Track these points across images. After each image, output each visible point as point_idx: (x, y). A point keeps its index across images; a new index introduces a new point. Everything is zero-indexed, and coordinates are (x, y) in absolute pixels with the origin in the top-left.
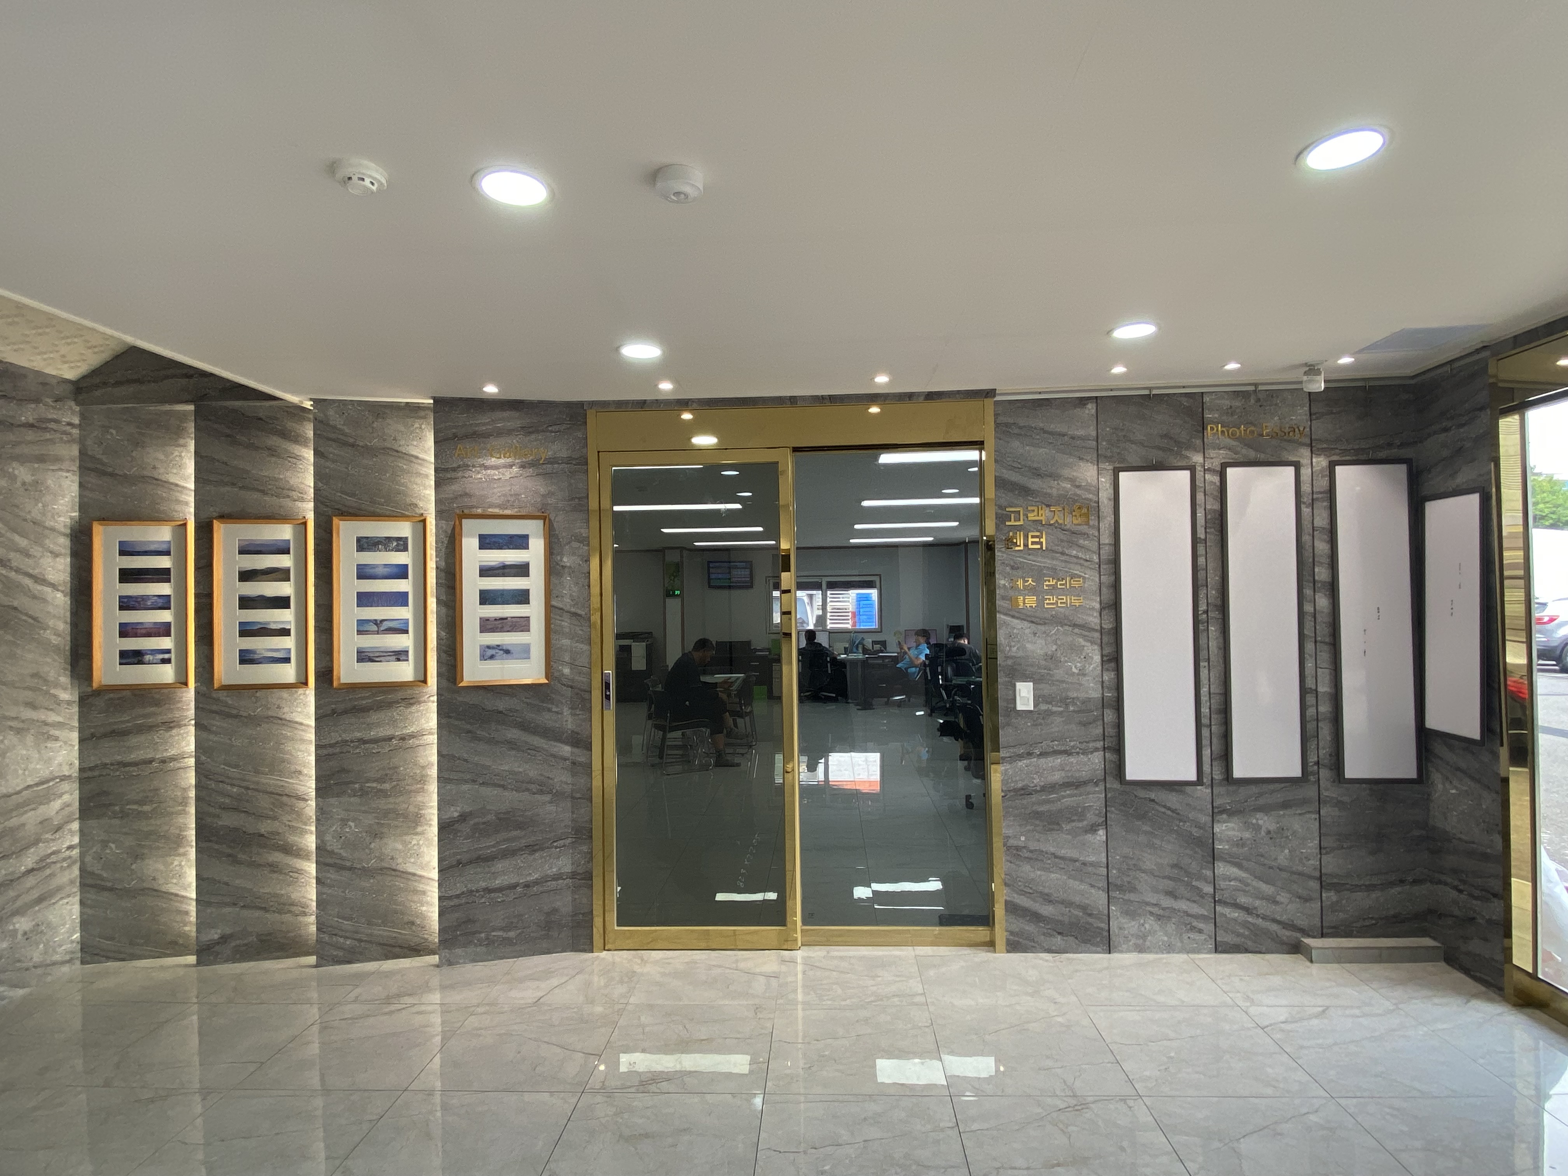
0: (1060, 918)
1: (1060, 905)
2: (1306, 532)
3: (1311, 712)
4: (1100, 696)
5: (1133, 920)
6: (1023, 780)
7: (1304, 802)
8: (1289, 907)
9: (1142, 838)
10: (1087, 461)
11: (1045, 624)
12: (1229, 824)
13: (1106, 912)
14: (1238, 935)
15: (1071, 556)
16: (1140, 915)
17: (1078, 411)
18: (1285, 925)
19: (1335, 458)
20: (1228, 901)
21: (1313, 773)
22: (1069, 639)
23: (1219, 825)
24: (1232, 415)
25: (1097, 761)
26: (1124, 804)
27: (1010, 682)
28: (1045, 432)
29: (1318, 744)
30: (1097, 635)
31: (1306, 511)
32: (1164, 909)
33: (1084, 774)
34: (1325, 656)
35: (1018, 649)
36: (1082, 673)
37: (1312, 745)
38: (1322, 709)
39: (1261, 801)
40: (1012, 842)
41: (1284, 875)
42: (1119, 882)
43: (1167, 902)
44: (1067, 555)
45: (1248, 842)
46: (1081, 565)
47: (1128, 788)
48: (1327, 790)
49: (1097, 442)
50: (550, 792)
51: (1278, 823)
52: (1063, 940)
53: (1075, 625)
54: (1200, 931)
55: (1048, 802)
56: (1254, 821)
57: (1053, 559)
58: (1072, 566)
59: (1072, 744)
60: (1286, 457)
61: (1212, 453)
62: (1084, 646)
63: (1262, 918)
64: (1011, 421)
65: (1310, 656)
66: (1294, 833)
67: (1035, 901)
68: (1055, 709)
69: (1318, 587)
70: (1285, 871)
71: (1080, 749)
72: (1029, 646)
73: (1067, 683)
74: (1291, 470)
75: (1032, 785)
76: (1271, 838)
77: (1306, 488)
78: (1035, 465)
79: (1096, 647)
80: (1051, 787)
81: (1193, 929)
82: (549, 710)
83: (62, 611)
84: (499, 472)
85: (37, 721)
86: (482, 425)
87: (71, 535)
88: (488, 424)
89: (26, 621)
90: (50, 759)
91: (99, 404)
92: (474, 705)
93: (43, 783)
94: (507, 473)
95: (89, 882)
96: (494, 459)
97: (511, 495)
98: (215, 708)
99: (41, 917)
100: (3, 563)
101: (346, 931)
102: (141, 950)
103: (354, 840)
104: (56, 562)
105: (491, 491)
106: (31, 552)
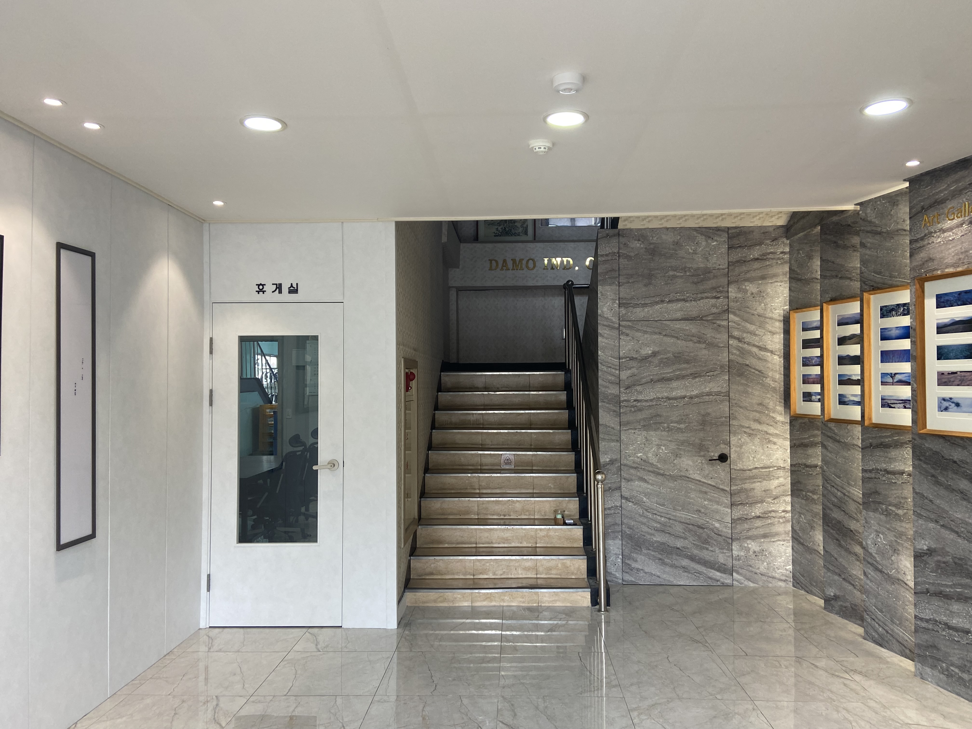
83: (778, 367)
84: (953, 233)
85: (762, 431)
86: (941, 192)
87: (784, 320)
88: (945, 189)
89: (754, 373)
90: (770, 454)
91: (794, 236)
92: (936, 452)
93: (766, 468)
94: (959, 232)
95: (795, 536)
96: (949, 222)
97: (962, 253)
98: (829, 434)
99: (765, 546)
100: (739, 340)
101: (879, 620)
102: (814, 590)
103: (883, 550)
104: (773, 338)
105: (947, 253)
106: (757, 332)
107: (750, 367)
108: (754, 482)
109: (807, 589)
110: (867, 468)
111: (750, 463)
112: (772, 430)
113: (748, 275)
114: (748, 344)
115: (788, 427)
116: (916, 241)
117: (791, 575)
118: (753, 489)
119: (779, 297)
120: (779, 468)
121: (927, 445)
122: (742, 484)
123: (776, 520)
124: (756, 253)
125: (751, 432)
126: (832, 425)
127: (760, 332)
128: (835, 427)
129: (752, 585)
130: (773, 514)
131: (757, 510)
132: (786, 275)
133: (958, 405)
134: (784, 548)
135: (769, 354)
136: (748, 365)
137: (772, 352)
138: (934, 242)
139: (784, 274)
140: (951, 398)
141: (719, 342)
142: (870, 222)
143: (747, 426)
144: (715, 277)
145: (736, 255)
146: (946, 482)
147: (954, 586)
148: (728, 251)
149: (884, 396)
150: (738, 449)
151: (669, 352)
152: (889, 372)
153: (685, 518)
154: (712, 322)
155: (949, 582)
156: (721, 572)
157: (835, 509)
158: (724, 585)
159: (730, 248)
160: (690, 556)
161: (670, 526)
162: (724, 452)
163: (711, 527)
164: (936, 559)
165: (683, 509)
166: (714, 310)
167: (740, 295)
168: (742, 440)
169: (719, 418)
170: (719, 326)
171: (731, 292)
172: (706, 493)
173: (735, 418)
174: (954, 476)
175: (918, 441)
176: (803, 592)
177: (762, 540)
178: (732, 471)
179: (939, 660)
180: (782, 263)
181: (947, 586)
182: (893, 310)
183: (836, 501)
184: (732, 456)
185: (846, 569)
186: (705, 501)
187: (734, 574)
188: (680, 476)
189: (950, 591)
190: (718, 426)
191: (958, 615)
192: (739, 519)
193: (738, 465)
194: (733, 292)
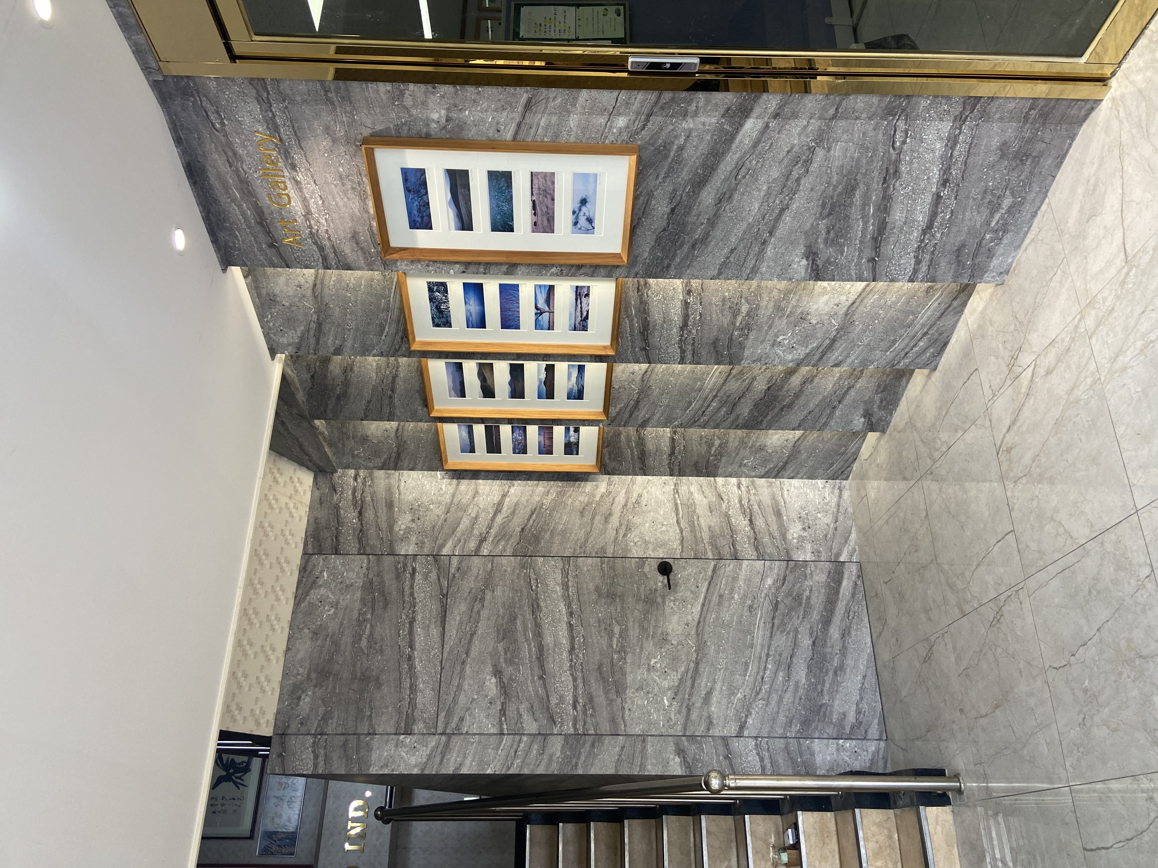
50: (812, 151)
82: (681, 148)
83: (527, 488)
84: (311, 198)
85: (622, 512)
86: (243, 214)
87: (458, 479)
88: (240, 207)
89: (534, 521)
90: (657, 502)
91: (331, 462)
92: (656, 241)
93: (677, 509)
94: (309, 187)
95: (774, 474)
96: (293, 203)
97: (343, 185)
98: (627, 415)
99: (794, 515)
100: (482, 540)
101: (907, 345)
102: (852, 449)
103: (801, 337)
104: (483, 493)
105: (344, 209)
106: (473, 515)
107: (526, 525)
108: (699, 525)
109: (851, 460)
110: (678, 357)
111: (671, 530)
112: (621, 499)
113: (384, 526)
114: (490, 529)
115: (616, 478)
116: (325, 258)
117: (830, 481)
118: (710, 527)
119: (423, 485)
120: (676, 491)
121: (646, 254)
122: (703, 543)
123: (752, 497)
124: (350, 516)
125: (624, 527)
126: (613, 411)
127: (472, 512)
128: (615, 407)
129: (853, 536)
130: (745, 502)
131: (741, 523)
132: (389, 475)
133: (584, 202)
134: (792, 490)
135: (507, 500)
136: (523, 529)
137: (504, 496)
138: (327, 230)
139: (389, 476)
140: (574, 212)
141: (484, 570)
142: (302, 338)
143: (615, 532)
144: (379, 574)
145: (350, 543)
146: (703, 227)
147: (865, 217)
148: (340, 554)
149: (570, 326)
150: (651, 546)
151: (495, 648)
152: (533, 318)
153: (764, 630)
154: (452, 580)
155: (858, 226)
156: (842, 577)
157: (738, 411)
158: (860, 575)
159: (336, 551)
160: (822, 625)
161: (780, 655)
162: (656, 567)
163: (773, 590)
164: (822, 246)
165: (751, 633)
166: (433, 576)
167: (414, 539)
168: (636, 540)
169: (603, 572)
170: (458, 569)
171: (407, 550)
172: (721, 596)
173: (603, 549)
174: (694, 212)
175: (639, 268)
176: (855, 466)
177: (785, 518)
178: (685, 555)
179: (980, 245)
180: (372, 480)
181: (865, 229)
182: (438, 308)
183: (724, 409)
184: (661, 556)
185: (825, 398)
186: (733, 598)
187: (842, 559)
188: (698, 635)
189: (873, 225)
190: (616, 575)
191: (910, 211)
192: (757, 549)
193: (675, 547)
194: (408, 548)
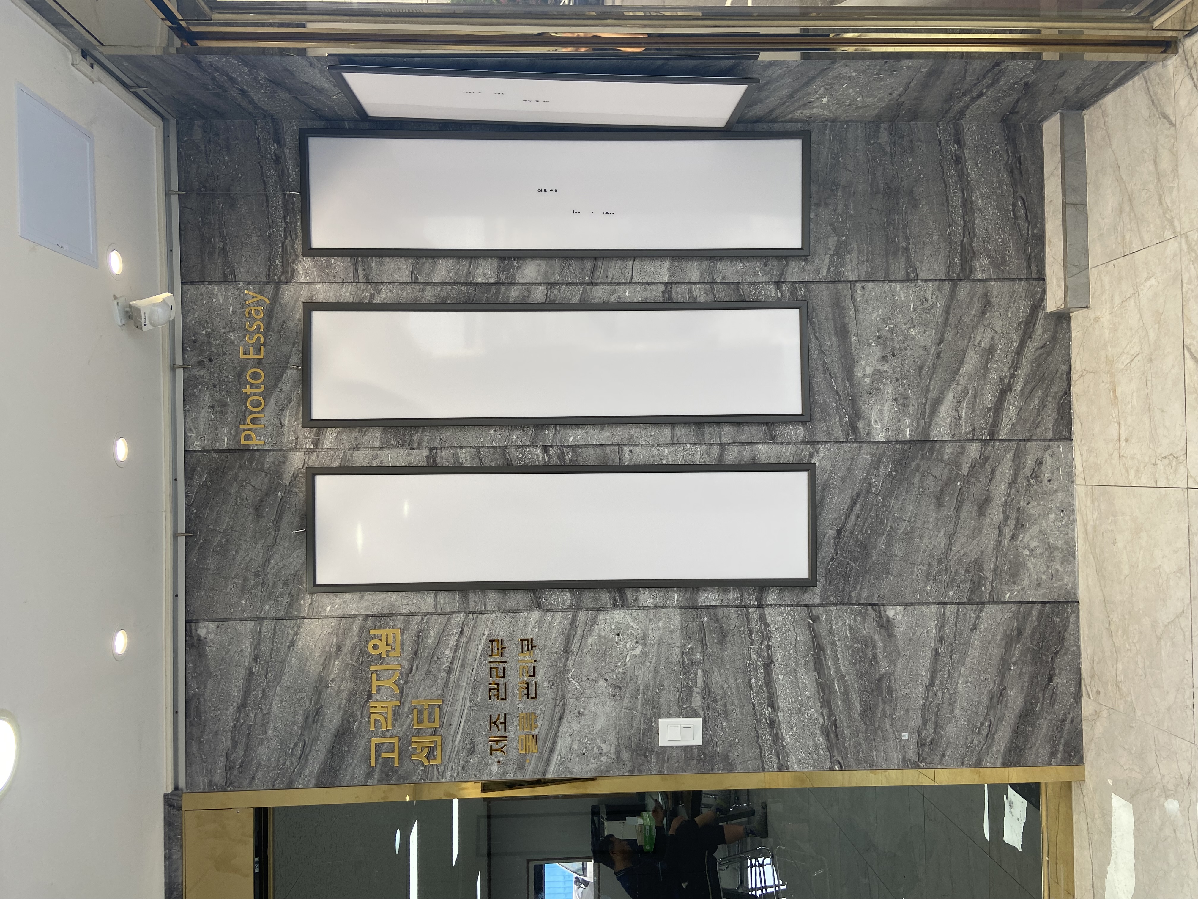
0: (1026, 678)
1: (1007, 678)
2: (419, 294)
3: (700, 293)
4: (677, 611)
5: (1025, 565)
6: (814, 735)
7: (837, 304)
8: (997, 329)
9: (898, 549)
10: (296, 634)
11: (564, 698)
12: (873, 418)
13: (1014, 608)
14: (1043, 406)
15: (453, 659)
16: (1017, 555)
17: (210, 651)
18: (1026, 337)
19: (298, 247)
20: (991, 420)
21: (794, 291)
22: (588, 659)
23: (874, 433)
24: (224, 405)
25: (780, 618)
26: (846, 577)
27: (658, 754)
28: (244, 705)
29: (750, 283)
30: (582, 616)
31: (384, 295)
32: (1006, 518)
33: (802, 637)
34: (614, 269)
35: (605, 742)
36: (642, 639)
37: (749, 291)
38: (695, 277)
39: (837, 369)
40: (912, 754)
41: (949, 335)
42: (968, 586)
43: (995, 514)
44: (452, 663)
45: (900, 389)
46: (469, 641)
47: (821, 570)
48: (818, 271)
49: (263, 619)
51: (869, 345)
52: (1060, 674)
53: (566, 650)
54: (1039, 463)
55: (846, 694)
56: (868, 380)
57: (457, 686)
58: (470, 656)
59: (754, 656)
60: (296, 322)
61: (288, 437)
62: (599, 636)
63: (1016, 368)
64: (221, 762)
65: (613, 292)
66: (885, 320)
67: (1001, 719)
68: (700, 683)
69: (507, 278)
70: (943, 335)
71: (761, 644)
72: (600, 723)
73: (658, 662)
74: (318, 317)
75: (821, 720)
76: (894, 355)
77: (347, 294)
78: (300, 719)
79: (601, 617)
80: (823, 690)
81: (1035, 475)
